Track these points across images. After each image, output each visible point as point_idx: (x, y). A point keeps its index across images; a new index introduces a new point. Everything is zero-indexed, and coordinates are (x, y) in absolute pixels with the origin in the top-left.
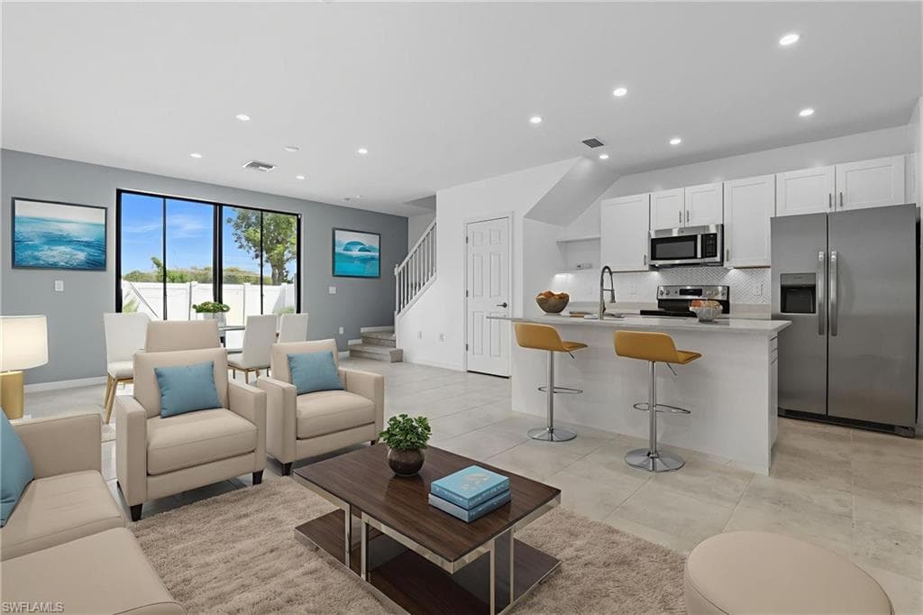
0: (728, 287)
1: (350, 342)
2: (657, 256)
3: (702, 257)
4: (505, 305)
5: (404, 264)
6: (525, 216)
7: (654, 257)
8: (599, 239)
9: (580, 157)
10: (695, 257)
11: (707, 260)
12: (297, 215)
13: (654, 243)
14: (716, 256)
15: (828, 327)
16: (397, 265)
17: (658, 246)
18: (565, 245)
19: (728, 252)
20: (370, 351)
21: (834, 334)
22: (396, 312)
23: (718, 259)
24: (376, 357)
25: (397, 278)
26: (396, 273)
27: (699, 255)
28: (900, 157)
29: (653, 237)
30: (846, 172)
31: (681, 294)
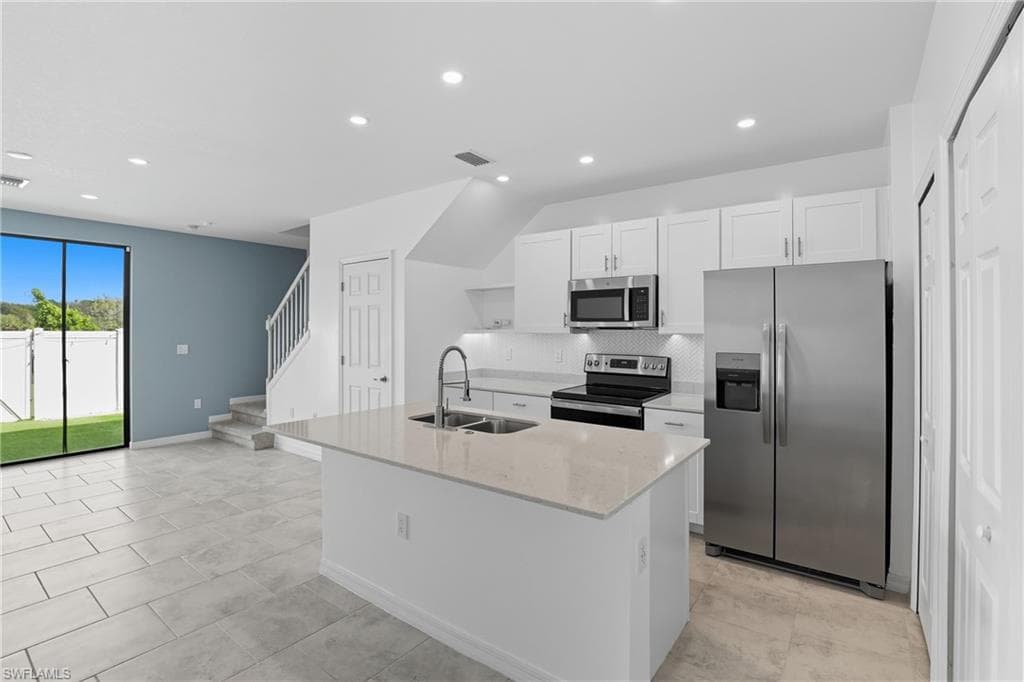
0: (669, 360)
1: (212, 419)
2: (579, 316)
3: (631, 319)
4: (384, 379)
5: (276, 314)
6: (407, 258)
7: (574, 317)
8: (512, 288)
9: (470, 178)
10: (622, 320)
11: (636, 324)
12: (125, 247)
13: (577, 297)
14: (647, 319)
15: (776, 433)
16: (269, 316)
17: (580, 302)
18: (478, 294)
19: (663, 314)
20: (232, 433)
21: (784, 443)
22: (267, 380)
23: (650, 322)
24: (237, 440)
25: (269, 333)
26: (267, 328)
27: (627, 317)
28: (871, 190)
29: (574, 290)
30: (806, 209)
31: (611, 366)
